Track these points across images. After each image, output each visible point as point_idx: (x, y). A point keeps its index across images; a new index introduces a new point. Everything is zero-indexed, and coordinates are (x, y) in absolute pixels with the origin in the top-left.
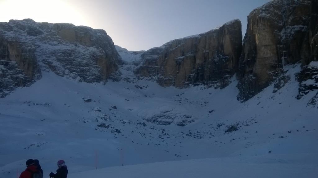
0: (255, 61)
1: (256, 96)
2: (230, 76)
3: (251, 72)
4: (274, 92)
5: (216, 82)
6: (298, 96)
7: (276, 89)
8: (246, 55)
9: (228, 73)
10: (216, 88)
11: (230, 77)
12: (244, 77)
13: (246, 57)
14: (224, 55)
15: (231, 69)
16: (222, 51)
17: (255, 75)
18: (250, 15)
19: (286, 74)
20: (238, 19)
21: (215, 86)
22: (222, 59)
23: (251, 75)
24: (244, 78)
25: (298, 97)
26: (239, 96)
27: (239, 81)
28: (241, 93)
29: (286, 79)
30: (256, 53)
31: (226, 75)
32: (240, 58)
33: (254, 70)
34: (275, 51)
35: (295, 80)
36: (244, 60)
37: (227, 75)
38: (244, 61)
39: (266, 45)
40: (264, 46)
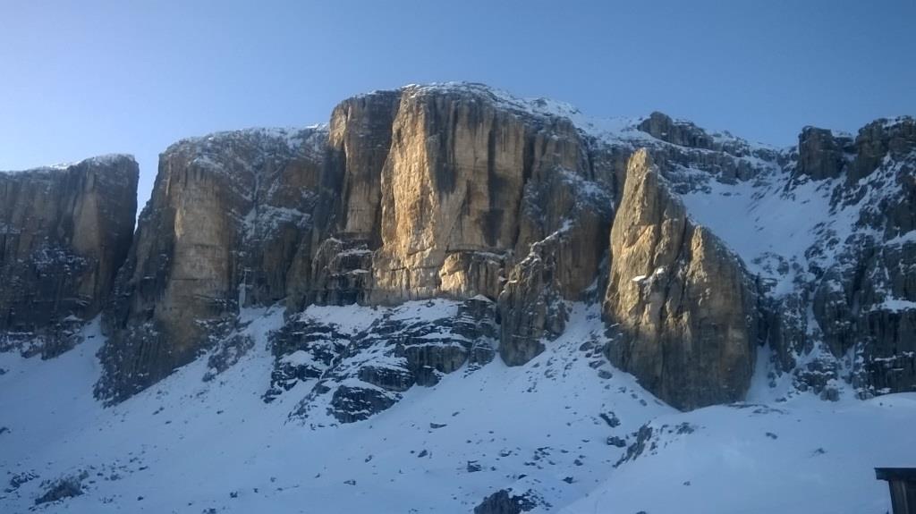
0: (165, 285)
1: (154, 389)
2: (81, 320)
3: (150, 315)
4: (208, 378)
5: (30, 333)
6: (269, 393)
7: (214, 371)
8: (140, 263)
9: (76, 309)
10: (26, 355)
11: (82, 324)
12: (124, 326)
13: (139, 269)
14: (71, 252)
15: (88, 299)
16: (67, 239)
17: (160, 326)
18: (167, 153)
19: (245, 332)
20: (130, 156)
21: (26, 346)
22: (62, 264)
23: (147, 325)
24: (123, 332)
25: (268, 398)
26: (102, 385)
27: (107, 339)
28: (108, 375)
29: (243, 345)
30: (170, 264)
31: (68, 315)
32: (121, 269)
33: (159, 309)
34: (224, 265)
35: (267, 349)
36: (132, 277)
37: (73, 318)
38: (132, 281)
39: (202, 246)
40: (196, 245)
